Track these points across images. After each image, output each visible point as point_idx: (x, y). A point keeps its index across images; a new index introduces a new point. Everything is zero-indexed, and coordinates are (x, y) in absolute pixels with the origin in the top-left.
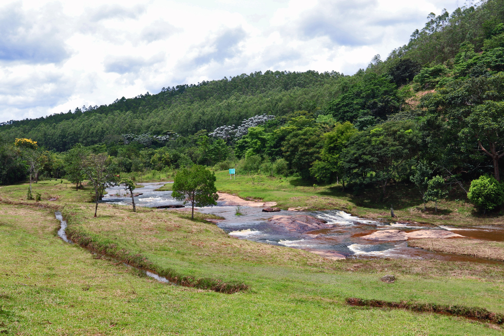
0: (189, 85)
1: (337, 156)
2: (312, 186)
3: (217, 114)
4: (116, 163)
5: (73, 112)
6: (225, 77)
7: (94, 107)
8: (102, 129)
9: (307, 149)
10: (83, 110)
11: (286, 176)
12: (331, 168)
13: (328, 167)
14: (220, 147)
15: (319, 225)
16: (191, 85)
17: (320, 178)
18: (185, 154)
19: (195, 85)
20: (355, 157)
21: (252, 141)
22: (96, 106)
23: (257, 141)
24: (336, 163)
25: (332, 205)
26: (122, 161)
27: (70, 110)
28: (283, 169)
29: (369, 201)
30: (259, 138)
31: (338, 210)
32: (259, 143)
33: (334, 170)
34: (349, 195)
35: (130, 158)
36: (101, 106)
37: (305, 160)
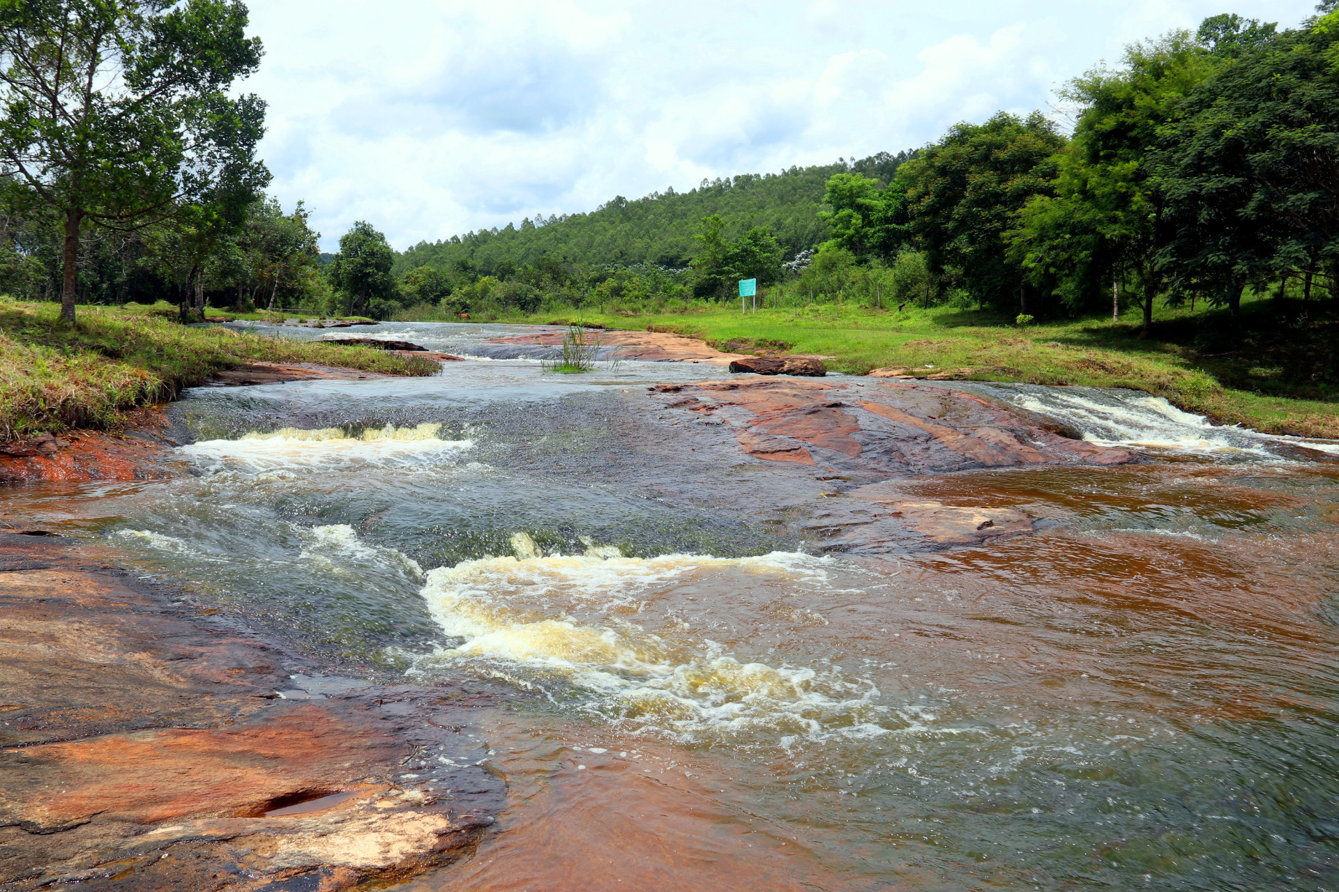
0: (763, 176)
1: (1133, 165)
2: (1012, 322)
3: (809, 227)
4: (500, 295)
5: (517, 227)
6: (841, 160)
7: (561, 219)
8: (565, 258)
9: (999, 183)
10: (537, 225)
11: (927, 304)
12: (1100, 222)
13: (1086, 218)
14: (756, 249)
15: (1021, 441)
16: (768, 175)
17: (1047, 270)
18: (685, 285)
19: (774, 176)
20: (1229, 140)
21: (837, 216)
22: (565, 216)
23: (850, 216)
24: (1123, 200)
25: (1101, 372)
26: (514, 291)
27: (511, 224)
28: (915, 282)
29: (1277, 370)
30: (859, 208)
31: (1136, 389)
32: (857, 220)
33: (1112, 232)
34: (1175, 347)
35: (537, 285)
36: (574, 215)
37: (990, 221)
